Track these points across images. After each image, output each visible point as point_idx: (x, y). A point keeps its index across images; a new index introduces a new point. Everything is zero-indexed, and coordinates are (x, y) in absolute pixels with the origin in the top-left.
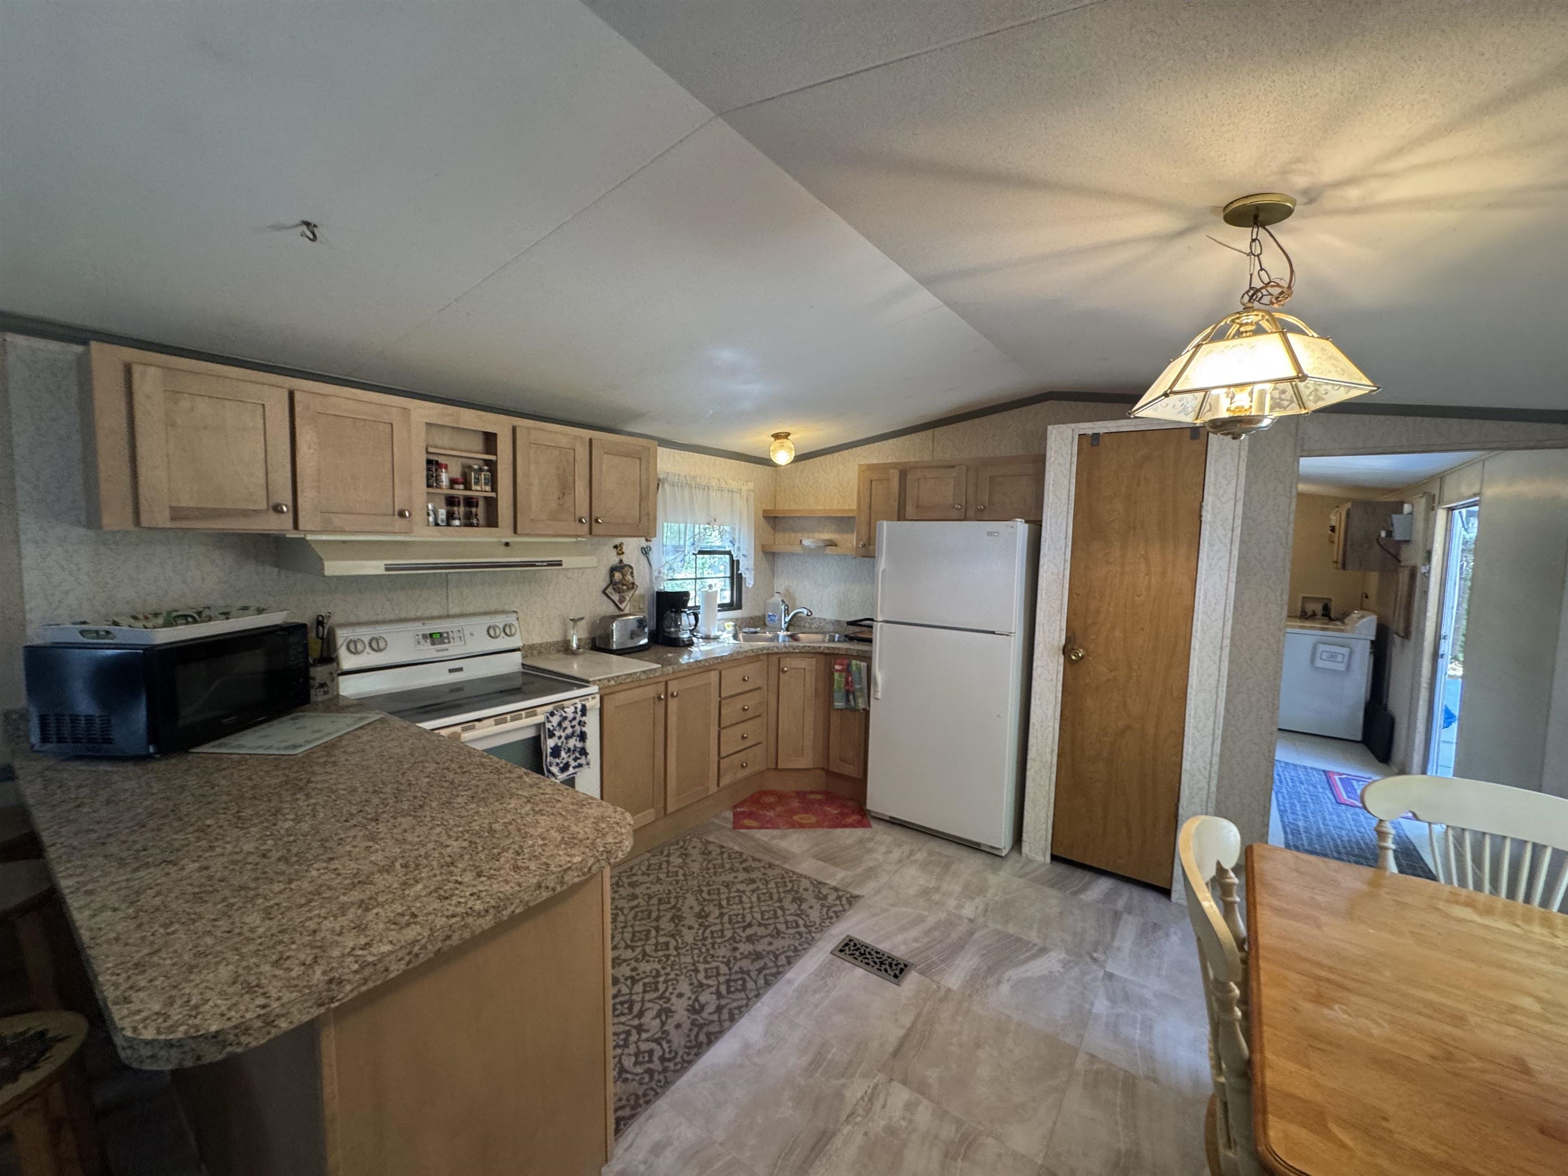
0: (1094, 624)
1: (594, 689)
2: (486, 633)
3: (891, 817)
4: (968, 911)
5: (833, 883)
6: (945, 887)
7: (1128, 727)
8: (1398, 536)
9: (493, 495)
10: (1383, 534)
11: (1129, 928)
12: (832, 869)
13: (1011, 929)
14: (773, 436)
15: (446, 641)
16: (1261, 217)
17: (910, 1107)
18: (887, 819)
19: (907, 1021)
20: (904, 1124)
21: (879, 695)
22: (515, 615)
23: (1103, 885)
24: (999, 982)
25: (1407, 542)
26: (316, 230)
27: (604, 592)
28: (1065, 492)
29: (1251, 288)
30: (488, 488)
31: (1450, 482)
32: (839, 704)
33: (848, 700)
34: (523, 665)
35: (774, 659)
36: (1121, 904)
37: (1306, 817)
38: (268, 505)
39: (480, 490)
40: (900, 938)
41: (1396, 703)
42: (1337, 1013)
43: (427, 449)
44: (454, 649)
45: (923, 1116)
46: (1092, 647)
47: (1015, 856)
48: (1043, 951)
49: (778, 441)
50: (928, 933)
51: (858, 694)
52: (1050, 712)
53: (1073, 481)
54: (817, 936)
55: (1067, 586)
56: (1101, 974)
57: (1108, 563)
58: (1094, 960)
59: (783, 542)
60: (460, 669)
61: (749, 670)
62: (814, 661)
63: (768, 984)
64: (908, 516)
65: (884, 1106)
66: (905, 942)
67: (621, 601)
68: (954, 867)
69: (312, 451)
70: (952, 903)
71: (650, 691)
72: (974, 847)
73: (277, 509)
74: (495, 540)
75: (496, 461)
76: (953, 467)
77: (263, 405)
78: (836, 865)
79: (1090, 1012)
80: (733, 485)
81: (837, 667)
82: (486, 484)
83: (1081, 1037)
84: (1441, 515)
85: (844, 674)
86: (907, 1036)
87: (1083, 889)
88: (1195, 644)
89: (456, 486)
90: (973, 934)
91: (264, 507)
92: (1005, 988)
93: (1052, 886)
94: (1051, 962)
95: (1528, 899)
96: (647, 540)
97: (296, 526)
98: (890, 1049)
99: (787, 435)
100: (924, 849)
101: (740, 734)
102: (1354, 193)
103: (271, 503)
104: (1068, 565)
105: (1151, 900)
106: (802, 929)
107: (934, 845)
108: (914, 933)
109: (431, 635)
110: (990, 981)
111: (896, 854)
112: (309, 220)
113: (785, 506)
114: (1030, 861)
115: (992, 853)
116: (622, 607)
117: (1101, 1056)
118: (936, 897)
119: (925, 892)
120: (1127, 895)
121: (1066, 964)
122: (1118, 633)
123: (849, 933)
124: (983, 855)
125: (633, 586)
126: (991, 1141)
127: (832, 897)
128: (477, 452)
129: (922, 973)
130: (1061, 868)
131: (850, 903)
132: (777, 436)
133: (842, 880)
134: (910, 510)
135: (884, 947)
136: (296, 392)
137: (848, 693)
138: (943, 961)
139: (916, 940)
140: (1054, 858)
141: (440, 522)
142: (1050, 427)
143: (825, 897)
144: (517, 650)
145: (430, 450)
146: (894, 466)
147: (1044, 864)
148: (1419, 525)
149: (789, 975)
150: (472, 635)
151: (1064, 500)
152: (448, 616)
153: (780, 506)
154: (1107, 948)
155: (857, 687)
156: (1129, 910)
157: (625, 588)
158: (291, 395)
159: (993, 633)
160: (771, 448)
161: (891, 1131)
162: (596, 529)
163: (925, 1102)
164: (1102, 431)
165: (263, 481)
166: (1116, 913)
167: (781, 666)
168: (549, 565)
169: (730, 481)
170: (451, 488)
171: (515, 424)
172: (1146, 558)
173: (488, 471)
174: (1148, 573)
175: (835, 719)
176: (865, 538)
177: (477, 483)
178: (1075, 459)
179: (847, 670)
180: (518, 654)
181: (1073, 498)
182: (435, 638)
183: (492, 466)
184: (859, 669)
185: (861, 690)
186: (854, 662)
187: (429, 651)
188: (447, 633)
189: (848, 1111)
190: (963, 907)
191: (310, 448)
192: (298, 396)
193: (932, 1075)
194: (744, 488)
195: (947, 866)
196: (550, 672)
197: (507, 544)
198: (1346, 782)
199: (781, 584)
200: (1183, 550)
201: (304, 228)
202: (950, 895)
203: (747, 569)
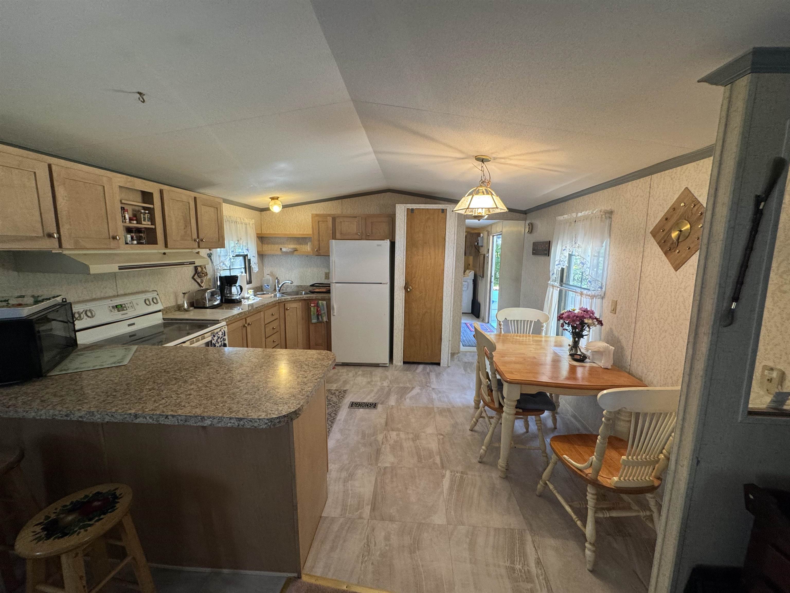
0: (414, 277)
1: (224, 323)
2: (144, 303)
3: (342, 363)
4: (385, 384)
5: (334, 389)
6: (374, 380)
7: (426, 312)
8: (480, 244)
9: (153, 227)
10: (476, 244)
11: (433, 376)
12: (331, 385)
13: (401, 385)
14: (270, 198)
15: (125, 309)
16: (484, 161)
17: (397, 435)
18: (341, 364)
19: (385, 416)
20: (398, 439)
21: (335, 314)
22: (156, 293)
23: (421, 367)
24: (405, 399)
25: (482, 246)
26: (144, 97)
27: (193, 278)
28: (403, 230)
29: (482, 180)
30: (150, 223)
31: (494, 227)
32: (314, 321)
33: (318, 318)
34: (163, 319)
35: (282, 305)
36: (428, 370)
37: (465, 337)
38: (44, 234)
39: (146, 224)
40: (369, 397)
41: (480, 299)
42: (506, 358)
43: (121, 201)
44: (131, 313)
45: (402, 435)
46: (414, 286)
47: (391, 365)
48: (413, 388)
49: (273, 201)
50: (376, 393)
51: (323, 315)
52: (401, 311)
53: (406, 226)
54: (340, 405)
55: (405, 264)
56: (431, 389)
57: (418, 255)
58: (428, 386)
59: (268, 249)
60: (134, 324)
61: (274, 310)
62: (301, 303)
63: (332, 423)
64: (337, 237)
65: (390, 438)
66: (371, 398)
67: (202, 283)
68: (373, 373)
69: (65, 201)
70: (379, 384)
71: (240, 323)
72: (377, 365)
73: (50, 236)
74: (156, 251)
75: (154, 208)
76: (356, 217)
77: (35, 173)
78: (331, 383)
79: (432, 398)
80: (246, 221)
81: (312, 305)
82: (148, 221)
83: (433, 404)
84: (491, 237)
85: (316, 308)
86: (387, 419)
87: (416, 369)
88: (445, 281)
89: (132, 222)
90: (391, 390)
91: (41, 234)
92: (408, 400)
93: (407, 371)
94: (417, 390)
95: (526, 333)
96: (210, 250)
97: (60, 246)
98: (384, 424)
99: (277, 198)
100: (360, 371)
101: (272, 341)
102: (503, 161)
103: (45, 233)
104: (405, 257)
105: (435, 367)
106: (333, 405)
107: (362, 368)
108: (372, 395)
109: (116, 306)
110: (403, 399)
111: (351, 374)
112: (140, 91)
113: (267, 231)
114: (396, 366)
115: (384, 366)
116: (202, 285)
117: (440, 407)
118: (373, 383)
119: (369, 383)
120: (429, 368)
121: (421, 389)
122: (422, 280)
123: (351, 401)
124: (381, 368)
125: (206, 274)
126: (423, 434)
127: (337, 393)
128: (139, 202)
129: (382, 404)
130: (407, 365)
131: (345, 392)
132: (273, 199)
133: (337, 387)
134: (338, 235)
135: (365, 401)
136: (52, 165)
137: (318, 315)
138: (386, 399)
139: (374, 396)
140: (404, 363)
141: (128, 242)
142: (397, 205)
143: (335, 393)
144: (160, 311)
145: (123, 201)
146: (329, 215)
147: (401, 366)
148: (485, 241)
149: (338, 418)
150: (138, 305)
151: (403, 233)
152: (118, 296)
153: (264, 232)
154: (430, 383)
155: (323, 312)
156: (431, 371)
157: (203, 275)
158: (50, 166)
159: (381, 283)
160: (270, 204)
161: (396, 442)
162: (202, 244)
163: (401, 433)
164: (414, 208)
165: (40, 219)
166: (428, 373)
167: (286, 308)
168: (190, 264)
169: (245, 219)
170: (130, 223)
171: (162, 188)
172: (430, 253)
173: (148, 213)
174: (431, 259)
175: (312, 328)
176: (317, 247)
177: (144, 220)
178: (406, 218)
179: (317, 306)
180: (161, 313)
181: (405, 232)
182: (119, 308)
183: (151, 211)
184: (323, 305)
185: (324, 313)
186: (320, 302)
187: (118, 315)
188: (124, 304)
189: (381, 443)
190: (383, 384)
191: (64, 199)
192: (54, 168)
193: (400, 426)
194: (251, 223)
195: (371, 373)
196: (187, 320)
197: (164, 254)
198: (471, 325)
199: (267, 270)
200: (440, 251)
201: (138, 95)
202: (377, 381)
203: (255, 263)
